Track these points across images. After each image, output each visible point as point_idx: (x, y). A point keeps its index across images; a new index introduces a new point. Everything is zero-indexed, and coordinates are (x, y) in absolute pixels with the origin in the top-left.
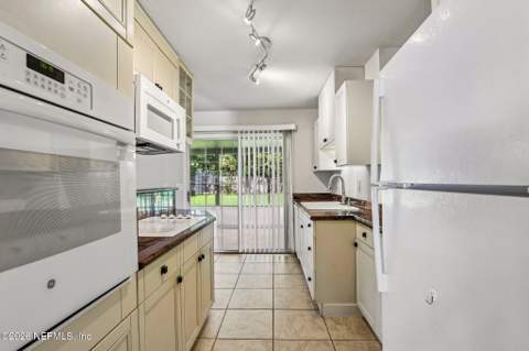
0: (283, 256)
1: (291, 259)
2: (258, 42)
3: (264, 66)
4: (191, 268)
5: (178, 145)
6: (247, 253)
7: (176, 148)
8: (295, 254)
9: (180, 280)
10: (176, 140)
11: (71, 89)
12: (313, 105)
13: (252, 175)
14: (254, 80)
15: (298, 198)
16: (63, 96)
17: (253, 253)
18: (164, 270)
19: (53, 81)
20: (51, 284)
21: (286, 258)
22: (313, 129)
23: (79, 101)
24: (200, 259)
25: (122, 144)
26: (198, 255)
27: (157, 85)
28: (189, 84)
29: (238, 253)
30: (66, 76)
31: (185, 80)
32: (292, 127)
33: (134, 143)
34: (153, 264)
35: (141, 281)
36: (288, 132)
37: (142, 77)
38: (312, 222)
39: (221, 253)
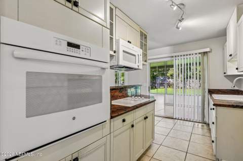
0: (200, 125)
1: (205, 127)
2: (175, 8)
3: (183, 19)
4: (140, 121)
5: (138, 66)
6: (178, 119)
7: (137, 67)
8: (209, 124)
9: (133, 126)
10: (137, 64)
11: (83, 51)
12: (222, 34)
13: (187, 78)
14: (178, 28)
15: (211, 92)
16: (80, 53)
17: (181, 120)
18: (124, 121)
19: (76, 49)
20: (74, 118)
21: (202, 126)
22: (224, 49)
23: (85, 54)
24: (145, 119)
25: (104, 69)
26: (145, 116)
27: (129, 42)
28: (146, 38)
29: (173, 118)
30: (81, 46)
31: (144, 36)
32: (208, 50)
33: (109, 67)
34: (119, 117)
35: (112, 124)
36: (205, 53)
37: (121, 40)
38: (214, 107)
39: (164, 117)
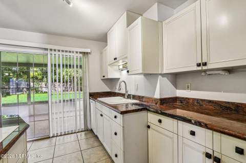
6: (57, 136)
17: (61, 135)
21: (85, 134)
29: (49, 138)
32: (88, 50)
39: (33, 141)
